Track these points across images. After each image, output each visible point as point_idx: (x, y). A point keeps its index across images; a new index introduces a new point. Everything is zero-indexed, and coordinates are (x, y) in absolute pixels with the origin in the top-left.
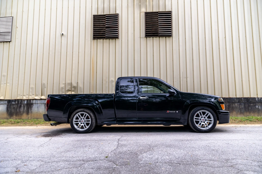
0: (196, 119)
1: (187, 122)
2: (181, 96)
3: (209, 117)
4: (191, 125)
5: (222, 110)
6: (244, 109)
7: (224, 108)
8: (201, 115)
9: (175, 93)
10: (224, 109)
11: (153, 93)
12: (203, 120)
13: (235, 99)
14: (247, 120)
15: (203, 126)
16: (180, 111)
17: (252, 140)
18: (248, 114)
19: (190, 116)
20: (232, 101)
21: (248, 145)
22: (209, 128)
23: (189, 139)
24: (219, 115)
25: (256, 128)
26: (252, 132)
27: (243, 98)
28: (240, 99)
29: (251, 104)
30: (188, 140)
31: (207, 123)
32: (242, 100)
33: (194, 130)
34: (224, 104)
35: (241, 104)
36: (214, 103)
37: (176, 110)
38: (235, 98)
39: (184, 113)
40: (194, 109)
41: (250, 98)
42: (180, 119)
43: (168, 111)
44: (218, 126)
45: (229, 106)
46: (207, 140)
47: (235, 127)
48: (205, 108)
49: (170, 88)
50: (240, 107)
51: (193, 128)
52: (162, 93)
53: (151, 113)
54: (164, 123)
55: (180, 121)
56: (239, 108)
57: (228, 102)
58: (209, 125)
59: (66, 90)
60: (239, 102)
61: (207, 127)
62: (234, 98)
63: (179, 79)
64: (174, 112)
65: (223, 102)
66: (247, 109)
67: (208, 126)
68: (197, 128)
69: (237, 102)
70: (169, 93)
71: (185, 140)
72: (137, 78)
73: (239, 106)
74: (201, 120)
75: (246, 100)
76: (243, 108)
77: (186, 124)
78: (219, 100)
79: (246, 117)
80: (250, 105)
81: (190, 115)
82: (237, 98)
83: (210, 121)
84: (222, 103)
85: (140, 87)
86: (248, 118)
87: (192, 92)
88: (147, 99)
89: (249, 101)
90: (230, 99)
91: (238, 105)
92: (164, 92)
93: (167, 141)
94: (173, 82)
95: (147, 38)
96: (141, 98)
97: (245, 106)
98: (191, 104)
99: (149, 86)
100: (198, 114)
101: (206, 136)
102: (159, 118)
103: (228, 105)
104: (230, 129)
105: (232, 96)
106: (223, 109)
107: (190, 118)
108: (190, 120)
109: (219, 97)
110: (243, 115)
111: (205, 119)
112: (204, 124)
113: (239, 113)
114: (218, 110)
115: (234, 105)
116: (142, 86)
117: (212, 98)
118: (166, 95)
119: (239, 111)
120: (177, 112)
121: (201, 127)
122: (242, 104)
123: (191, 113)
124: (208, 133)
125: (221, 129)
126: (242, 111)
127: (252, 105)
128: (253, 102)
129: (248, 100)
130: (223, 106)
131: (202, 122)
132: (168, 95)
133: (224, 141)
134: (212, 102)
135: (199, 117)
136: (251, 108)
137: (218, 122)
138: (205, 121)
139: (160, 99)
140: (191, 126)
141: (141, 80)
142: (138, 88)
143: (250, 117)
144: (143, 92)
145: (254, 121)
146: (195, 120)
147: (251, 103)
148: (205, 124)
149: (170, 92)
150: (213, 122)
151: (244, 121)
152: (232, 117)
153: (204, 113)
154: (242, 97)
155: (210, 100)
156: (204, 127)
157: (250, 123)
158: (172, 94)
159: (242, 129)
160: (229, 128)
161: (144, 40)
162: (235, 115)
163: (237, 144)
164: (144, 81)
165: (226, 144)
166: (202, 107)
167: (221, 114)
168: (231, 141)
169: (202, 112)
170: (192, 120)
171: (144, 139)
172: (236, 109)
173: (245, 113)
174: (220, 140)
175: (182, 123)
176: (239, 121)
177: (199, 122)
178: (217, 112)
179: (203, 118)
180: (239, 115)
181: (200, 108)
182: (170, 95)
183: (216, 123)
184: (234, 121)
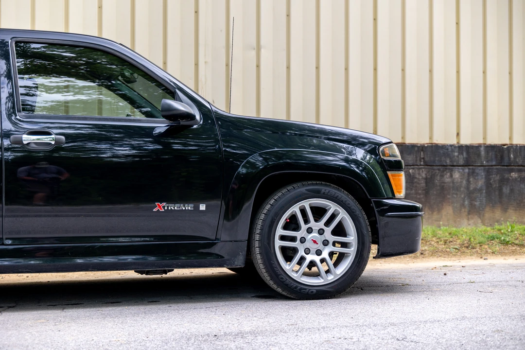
0: (283, 238)
1: (245, 253)
2: (222, 136)
3: (340, 231)
4: (261, 266)
5: (393, 197)
6: (484, 195)
7: (401, 188)
8: (306, 221)
9: (198, 117)
10: (402, 194)
11: (97, 116)
12: (315, 242)
13: (453, 151)
14: (493, 238)
15: (314, 269)
16: (217, 203)
17: (494, 319)
18: (498, 213)
19: (259, 227)
20: (443, 158)
21: (474, 338)
22: (336, 275)
23: (247, 329)
24: (382, 221)
25: (519, 271)
26: (502, 286)
27: (482, 149)
28: (471, 150)
29: (512, 171)
30: (241, 334)
31: (331, 254)
32: (479, 155)
33: (275, 287)
34: (403, 173)
35: (473, 172)
36: (365, 169)
37: (197, 199)
38: (455, 147)
39: (231, 212)
40: (280, 194)
41: (511, 148)
42: (216, 239)
43: (161, 207)
44: (376, 267)
45: (429, 181)
46: (323, 328)
47: (444, 270)
48: (324, 189)
49: (173, 95)
50: (472, 187)
51: (268, 278)
52: (138, 119)
53: (79, 216)
55: (215, 250)
56: (468, 188)
57: (426, 164)
58: (336, 264)
60: (466, 165)
61: (328, 271)
62: (451, 146)
63: (224, 51)
64: (189, 207)
65: (399, 162)
66: (497, 193)
67: (332, 267)
68: (288, 281)
69: (461, 162)
70: (164, 117)
71: (230, 334)
72: (8, 39)
73: (468, 181)
74: (308, 244)
75: (496, 157)
76: (480, 190)
77: (240, 262)
78: (384, 155)
79: (489, 229)
80: (506, 176)
81: (260, 223)
82: (461, 148)
83: (344, 245)
84: (396, 166)
85: (21, 83)
86: (494, 233)
87: (280, 116)
88: (58, 147)
89: (506, 159)
90: (435, 149)
91: (462, 175)
92: (148, 115)
93: (148, 345)
94: (197, 65)
96: (27, 138)
97: (488, 179)
98: (266, 170)
99: (81, 83)
100: (293, 217)
101: (321, 311)
102: (127, 240)
103: (426, 179)
104: (420, 280)
105: (444, 137)
106: (397, 195)
107: (257, 237)
108: (257, 244)
109: (384, 141)
110: (480, 221)
111: (322, 238)
112: (317, 259)
113: (464, 212)
114: (375, 196)
115: (447, 179)
116: (40, 80)
117: (361, 145)
118: (153, 128)
119: (466, 203)
120: (203, 207)
121: (305, 274)
122: (477, 171)
123: (265, 211)
124: (331, 298)
125: (387, 280)
126: (477, 203)
127: (514, 175)
128: (520, 163)
129: (502, 158)
130: (400, 180)
131: (307, 251)
132: (161, 126)
133: (389, 329)
134: (356, 162)
135: (297, 228)
136: (512, 190)
137: (374, 249)
138: (320, 246)
139: (133, 147)
140: (264, 271)
141: (33, 46)
142: (15, 87)
143: (503, 227)
144: (45, 108)
145: (517, 242)
146: (278, 243)
147: (510, 166)
148: (322, 261)
149: (172, 116)
150: (352, 251)
151: (481, 244)
152: (439, 227)
153: (319, 212)
154: (480, 141)
155: (350, 153)
156: (317, 275)
157: (502, 253)
158: (183, 122)
159: (468, 277)
160: (420, 274)
162: (448, 220)
163: (437, 336)
164: (56, 52)
165: (396, 341)
166: (313, 184)
167: (389, 216)
168: (414, 327)
169: (312, 208)
170: (269, 244)
171: (36, 342)
172: (457, 194)
173: (487, 209)
174: (375, 325)
175: (226, 257)
176: (462, 245)
177: (295, 250)
178: (373, 205)
179: (315, 235)
180: (465, 221)
181: (303, 190)
182: (171, 126)
183: (365, 255)
184: (442, 247)
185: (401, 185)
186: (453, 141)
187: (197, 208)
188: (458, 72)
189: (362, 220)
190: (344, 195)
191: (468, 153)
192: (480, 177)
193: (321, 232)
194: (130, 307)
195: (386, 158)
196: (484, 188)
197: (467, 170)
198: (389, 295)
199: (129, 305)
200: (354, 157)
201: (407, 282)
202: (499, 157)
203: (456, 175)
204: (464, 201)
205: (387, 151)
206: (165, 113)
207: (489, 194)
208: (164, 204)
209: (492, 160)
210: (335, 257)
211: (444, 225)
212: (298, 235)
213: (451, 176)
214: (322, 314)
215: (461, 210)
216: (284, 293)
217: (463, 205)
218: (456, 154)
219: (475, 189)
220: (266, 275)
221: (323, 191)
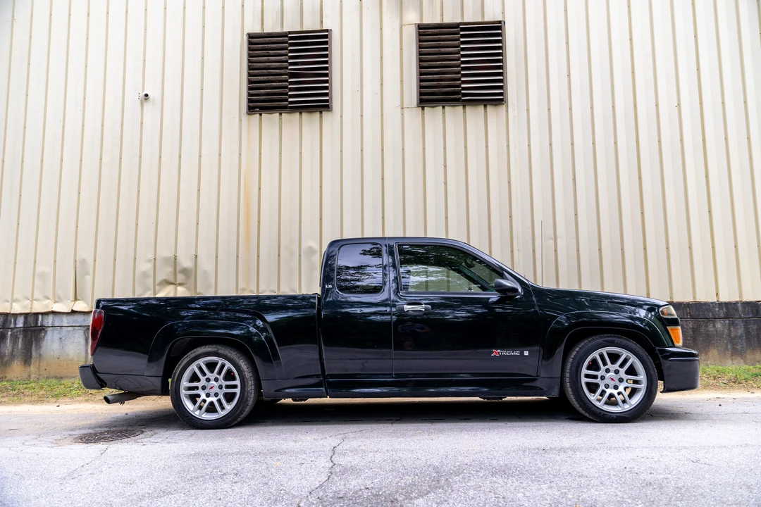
0: (587, 376)
1: (559, 386)
2: (537, 302)
3: (632, 371)
4: (572, 397)
5: (674, 346)
6: (744, 340)
7: (679, 339)
8: (605, 364)
9: (520, 290)
10: (681, 344)
11: (446, 290)
12: (612, 379)
13: (713, 307)
14: (756, 375)
15: (613, 399)
16: (537, 348)
19: (568, 368)
20: (706, 313)
22: (631, 405)
23: (567, 445)
24: (666, 364)
27: (739, 305)
28: (730, 306)
30: (563, 450)
31: (625, 389)
32: (737, 310)
33: (583, 412)
34: (679, 328)
35: (733, 323)
36: (648, 324)
37: (522, 348)
38: (716, 304)
39: (548, 354)
40: (583, 344)
42: (537, 376)
43: (497, 352)
44: (663, 399)
45: (695, 330)
46: (627, 448)
47: (718, 402)
48: (617, 340)
49: (502, 276)
50: (733, 335)
51: (578, 406)
52: (475, 291)
53: (441, 359)
54: (485, 392)
55: (538, 384)
56: (729, 335)
57: (692, 317)
58: (631, 396)
59: (157, 281)
60: (727, 317)
61: (624, 402)
62: (712, 303)
63: (531, 241)
64: (517, 353)
65: (676, 319)
66: (756, 339)
67: (627, 398)
68: (594, 408)
69: (722, 315)
70: (496, 291)
71: (555, 449)
72: (393, 243)
73: (729, 329)
74: (607, 381)
75: (752, 311)
76: (741, 337)
77: (555, 394)
78: (663, 314)
79: (751, 367)
81: (569, 364)
82: (721, 305)
83: (636, 382)
84: (674, 322)
85: (402, 270)
87: (574, 287)
88: (426, 312)
90: (698, 306)
91: (724, 325)
92: (483, 289)
93: (495, 454)
94: (512, 251)
95: (423, 108)
96: (407, 308)
97: (746, 328)
98: (572, 326)
99: (431, 269)
100: (594, 361)
101: (622, 433)
102: (466, 375)
103: (693, 328)
104: (699, 409)
105: (705, 295)
106: (676, 344)
107: (568, 375)
108: (568, 380)
109: (662, 303)
110: (742, 361)
111: (618, 376)
112: (615, 392)
113: (728, 354)
114: (657, 345)
115: (711, 328)
116: (409, 268)
117: (640, 306)
118: (489, 298)
119: (729, 347)
120: (526, 353)
121: (606, 403)
122: (736, 322)
123: (572, 356)
124: (628, 422)
125: (671, 409)
126: (739, 347)
129: (757, 311)
130: (678, 333)
131: (607, 386)
132: (494, 297)
133: (683, 452)
134: (640, 319)
135: (598, 369)
137: (661, 383)
138: (617, 383)
139: (468, 311)
140: (574, 400)
141: (404, 247)
142: (398, 273)
144: (413, 287)
146: (584, 380)
148: (619, 393)
149: (501, 289)
150: (643, 387)
151: (746, 380)
152: (707, 365)
153: (614, 357)
154: (737, 299)
155: (634, 312)
156: (615, 404)
158: (509, 294)
159: (741, 409)
160: (698, 404)
161: (414, 114)
162: (715, 360)
163: (727, 460)
164: (416, 250)
165: (691, 463)
166: (608, 337)
167: (671, 360)
168: (704, 451)
169: (608, 354)
170: (577, 380)
171: (418, 447)
172: (720, 340)
173: (748, 352)
174: (670, 448)
175: (545, 389)
176: (730, 380)
177: (597, 386)
178: (657, 352)
179: (612, 374)
180: (730, 362)
181: (601, 340)
182: (501, 297)
183: (654, 390)
184: (711, 382)
185: (679, 337)
186: (714, 299)
187: (522, 353)
188: (713, 247)
189: (649, 364)
190: (632, 344)
191: (727, 308)
192: (739, 327)
193: (617, 372)
194: (478, 423)
195: (665, 317)
196: (744, 335)
197: (727, 322)
198: (676, 421)
199: (476, 422)
200: (638, 315)
201: (689, 411)
202: (755, 311)
203: (719, 325)
204: (727, 346)
205: (665, 311)
206: (496, 289)
207: (748, 340)
208: (499, 351)
209: (748, 313)
210: (628, 391)
211: (711, 364)
212: (599, 374)
213: (714, 326)
214: (624, 436)
215: (724, 353)
216: (590, 417)
217: (726, 349)
218: (717, 309)
219: (736, 336)
220: (576, 403)
221: (616, 341)
